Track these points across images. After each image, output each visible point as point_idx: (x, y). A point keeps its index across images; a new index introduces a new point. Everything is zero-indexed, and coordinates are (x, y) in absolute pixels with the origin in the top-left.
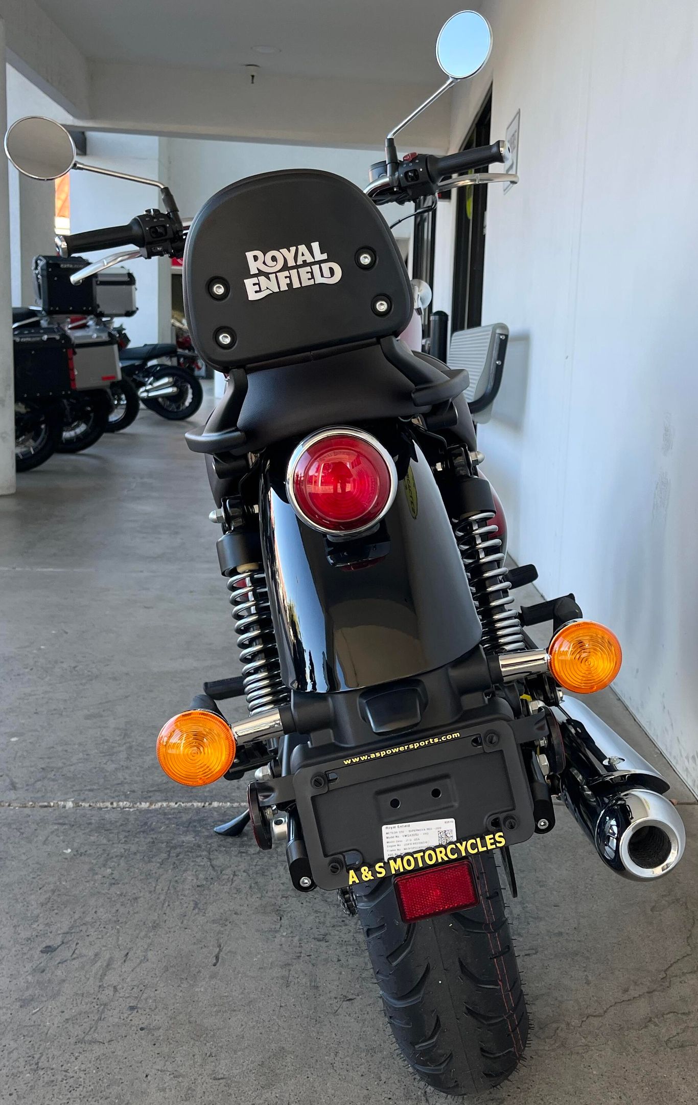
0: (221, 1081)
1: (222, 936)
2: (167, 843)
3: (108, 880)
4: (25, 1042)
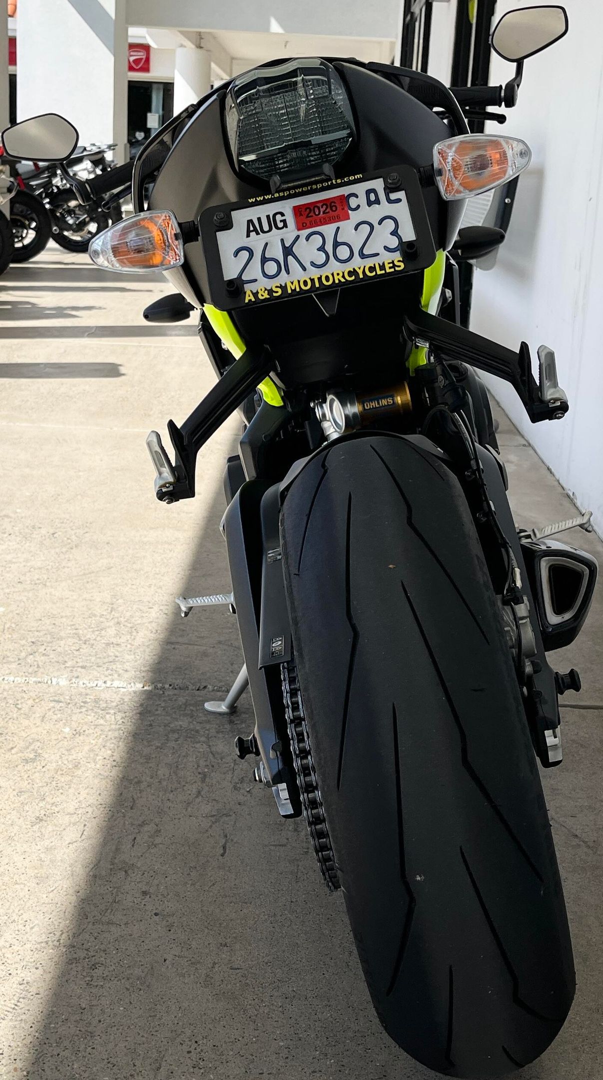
0: (238, 971)
1: (228, 826)
2: (165, 726)
3: (108, 762)
4: (44, 918)
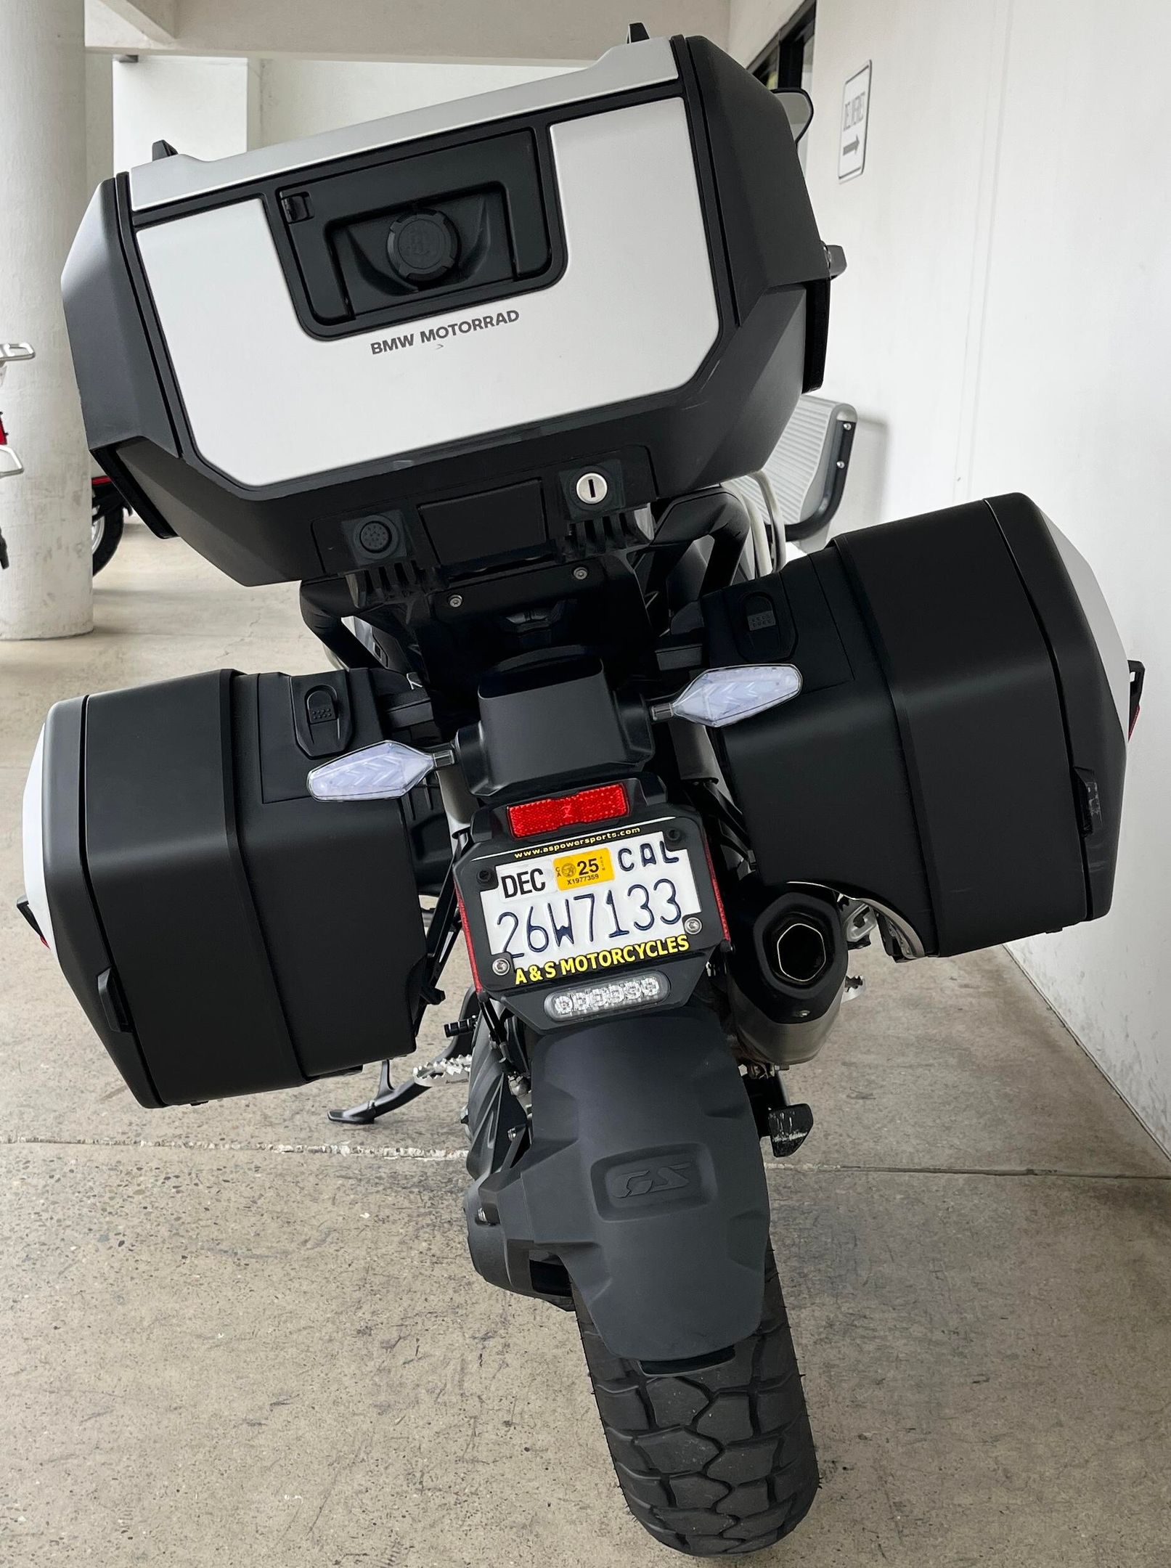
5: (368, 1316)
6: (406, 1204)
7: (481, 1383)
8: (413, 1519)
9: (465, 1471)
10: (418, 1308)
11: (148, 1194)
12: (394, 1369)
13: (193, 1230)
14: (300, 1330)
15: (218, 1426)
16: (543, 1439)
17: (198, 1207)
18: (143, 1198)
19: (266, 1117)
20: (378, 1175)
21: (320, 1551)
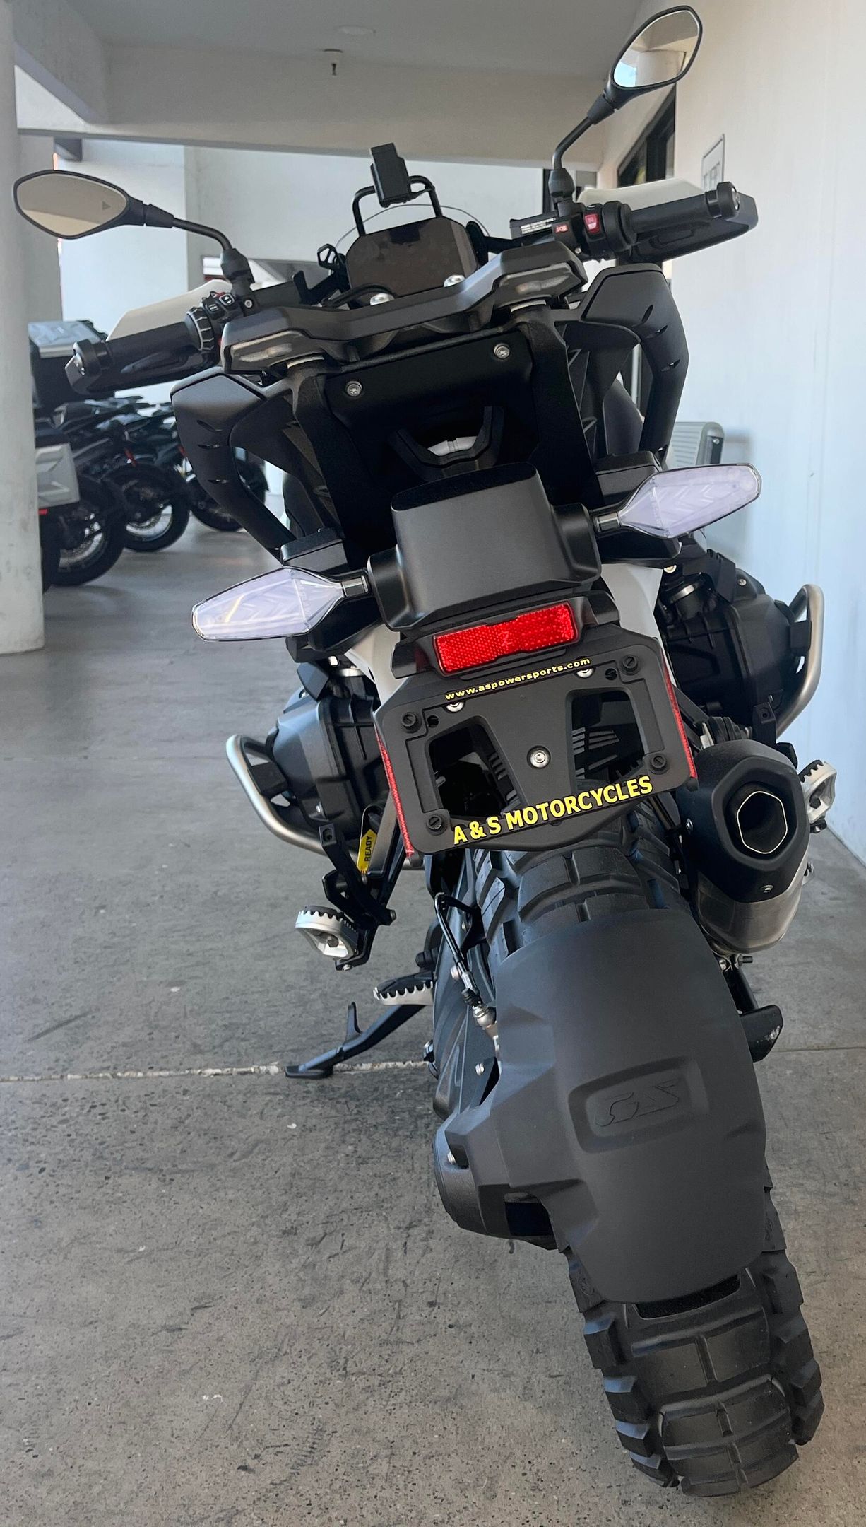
5: (294, 1217)
6: (333, 1113)
7: (405, 1269)
8: (337, 1405)
9: (389, 1352)
10: (344, 1205)
11: (72, 1122)
12: (319, 1264)
13: (117, 1151)
14: (224, 1236)
15: (135, 1335)
16: (466, 1315)
17: (123, 1130)
18: (67, 1127)
19: (195, 1045)
20: (306, 1089)
21: (239, 1446)
